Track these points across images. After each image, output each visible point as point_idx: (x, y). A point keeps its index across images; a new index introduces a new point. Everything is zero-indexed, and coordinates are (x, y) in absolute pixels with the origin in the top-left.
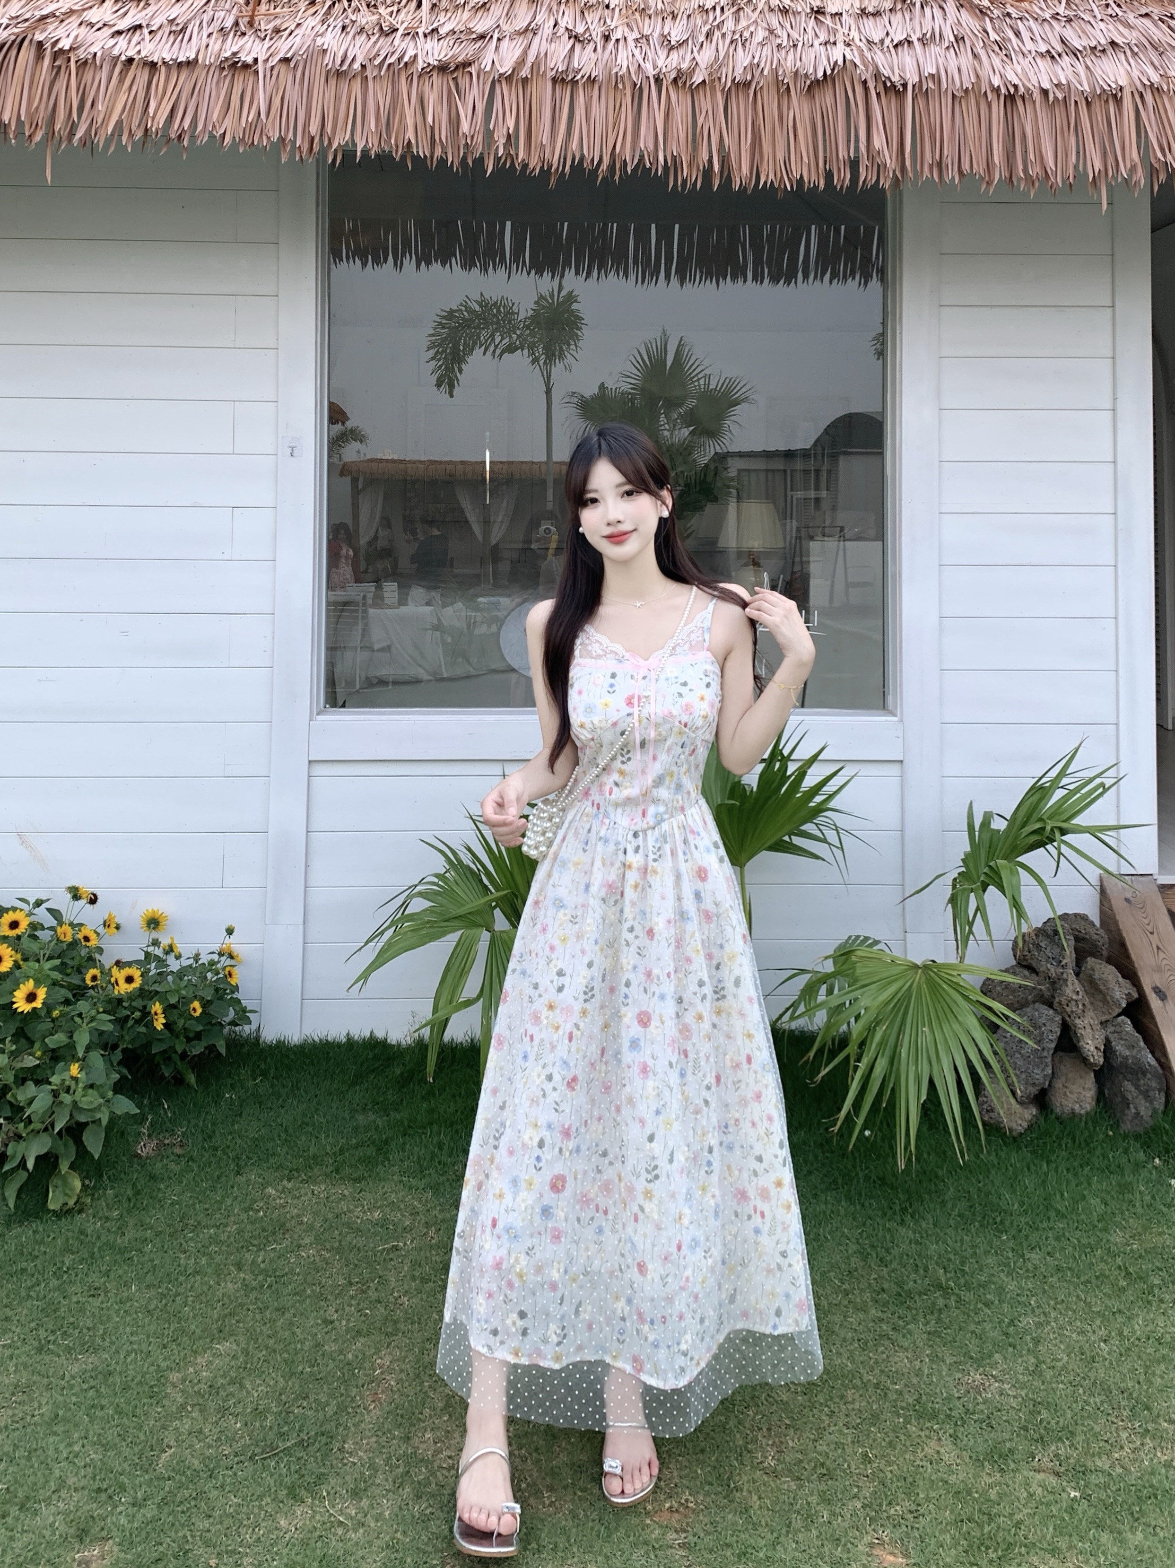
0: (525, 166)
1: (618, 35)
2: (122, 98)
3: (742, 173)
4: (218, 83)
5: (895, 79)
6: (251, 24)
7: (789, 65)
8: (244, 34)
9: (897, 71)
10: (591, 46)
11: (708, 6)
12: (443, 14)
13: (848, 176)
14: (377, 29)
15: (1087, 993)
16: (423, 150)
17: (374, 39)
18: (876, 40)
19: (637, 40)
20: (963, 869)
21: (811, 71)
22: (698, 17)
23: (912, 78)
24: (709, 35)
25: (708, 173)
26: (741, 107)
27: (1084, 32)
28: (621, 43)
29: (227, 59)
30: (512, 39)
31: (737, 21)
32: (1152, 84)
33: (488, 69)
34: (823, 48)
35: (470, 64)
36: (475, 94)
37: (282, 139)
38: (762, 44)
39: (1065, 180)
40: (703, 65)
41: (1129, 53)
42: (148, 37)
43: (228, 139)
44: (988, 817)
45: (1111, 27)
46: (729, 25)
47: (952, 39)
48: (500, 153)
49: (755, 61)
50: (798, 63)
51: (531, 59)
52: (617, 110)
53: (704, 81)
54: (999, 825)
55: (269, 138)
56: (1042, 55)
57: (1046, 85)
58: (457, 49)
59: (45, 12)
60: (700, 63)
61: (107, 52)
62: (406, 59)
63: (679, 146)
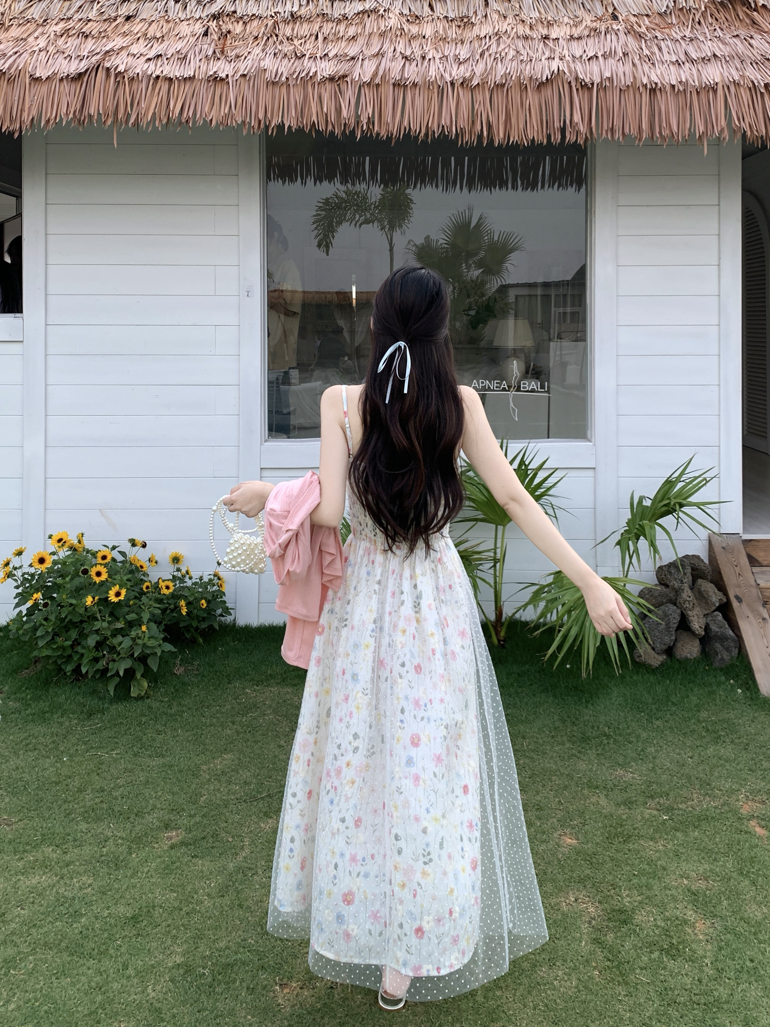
0: (378, 134)
1: (430, 56)
2: (155, 100)
3: (499, 136)
4: (207, 89)
5: (587, 80)
6: (222, 52)
7: (527, 72)
8: (219, 59)
9: (588, 75)
10: (414, 63)
11: (482, 35)
12: (330, 43)
13: (560, 137)
14: (293, 54)
15: (696, 599)
16: (322, 127)
17: (292, 61)
18: (578, 56)
19: (441, 59)
20: (627, 528)
21: (539, 76)
22: (476, 42)
23: (597, 80)
24: (482, 55)
25: (480, 136)
26: (499, 98)
27: (699, 47)
28: (432, 61)
29: (211, 76)
30: (370, 60)
31: (498, 45)
32: (734, 81)
33: (357, 79)
34: (546, 62)
35: (347, 76)
36: (350, 93)
37: (243, 122)
38: (512, 60)
39: (683, 137)
40: (478, 74)
41: (723, 60)
42: (166, 62)
43: (214, 123)
44: (641, 499)
45: (714, 44)
46: (494, 48)
47: (621, 55)
48: (365, 127)
49: (507, 72)
50: (532, 72)
51: (381, 73)
52: (430, 101)
53: (478, 84)
54: (647, 503)
55: (236, 121)
56: (673, 63)
57: (674, 82)
58: (339, 67)
59: (107, 48)
60: (476, 72)
61: (145, 72)
62: (311, 74)
63: (463, 123)
